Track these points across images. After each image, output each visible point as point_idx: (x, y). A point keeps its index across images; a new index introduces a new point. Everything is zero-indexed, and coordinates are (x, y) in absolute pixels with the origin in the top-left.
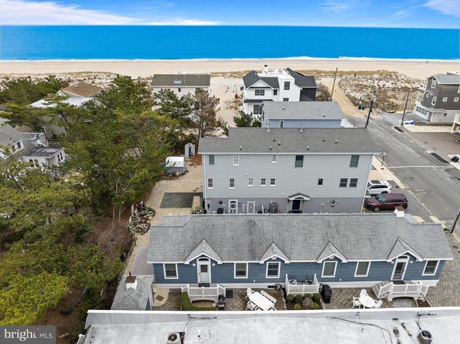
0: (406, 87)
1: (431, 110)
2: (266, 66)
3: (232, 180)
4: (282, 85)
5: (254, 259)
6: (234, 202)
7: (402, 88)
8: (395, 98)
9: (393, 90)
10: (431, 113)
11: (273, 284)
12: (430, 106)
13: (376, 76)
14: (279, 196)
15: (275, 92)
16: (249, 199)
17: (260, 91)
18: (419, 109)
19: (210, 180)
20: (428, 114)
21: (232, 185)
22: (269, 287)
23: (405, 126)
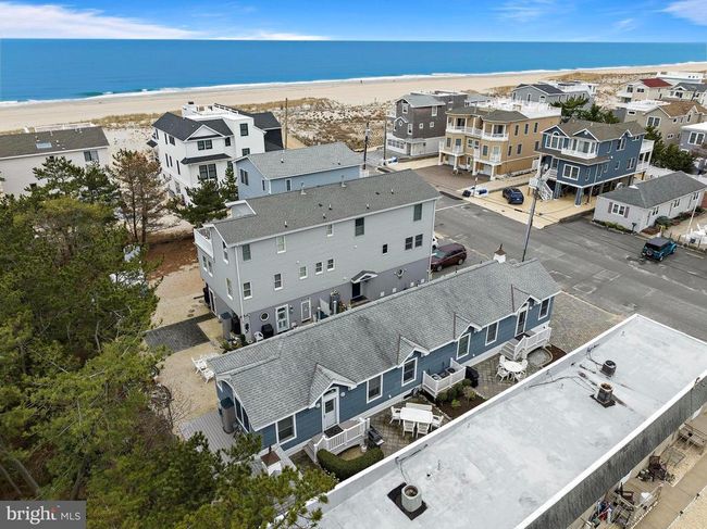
0: (357, 117)
1: (409, 141)
2: (191, 103)
3: (278, 277)
4: (236, 131)
5: (391, 365)
6: (283, 309)
7: (354, 118)
8: (353, 132)
9: (345, 121)
10: (409, 145)
11: (409, 392)
12: (406, 136)
13: (306, 106)
14: (340, 282)
15: (228, 142)
16: (303, 299)
17: (204, 143)
18: (392, 143)
19: (247, 285)
20: (405, 146)
21: (278, 284)
22: (406, 397)
23: (389, 165)
